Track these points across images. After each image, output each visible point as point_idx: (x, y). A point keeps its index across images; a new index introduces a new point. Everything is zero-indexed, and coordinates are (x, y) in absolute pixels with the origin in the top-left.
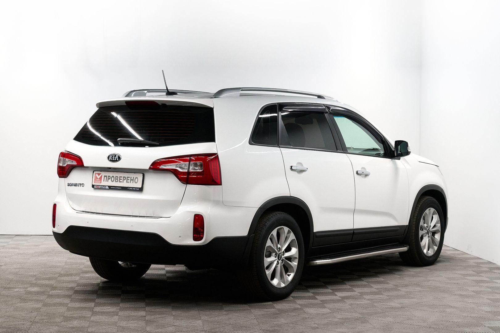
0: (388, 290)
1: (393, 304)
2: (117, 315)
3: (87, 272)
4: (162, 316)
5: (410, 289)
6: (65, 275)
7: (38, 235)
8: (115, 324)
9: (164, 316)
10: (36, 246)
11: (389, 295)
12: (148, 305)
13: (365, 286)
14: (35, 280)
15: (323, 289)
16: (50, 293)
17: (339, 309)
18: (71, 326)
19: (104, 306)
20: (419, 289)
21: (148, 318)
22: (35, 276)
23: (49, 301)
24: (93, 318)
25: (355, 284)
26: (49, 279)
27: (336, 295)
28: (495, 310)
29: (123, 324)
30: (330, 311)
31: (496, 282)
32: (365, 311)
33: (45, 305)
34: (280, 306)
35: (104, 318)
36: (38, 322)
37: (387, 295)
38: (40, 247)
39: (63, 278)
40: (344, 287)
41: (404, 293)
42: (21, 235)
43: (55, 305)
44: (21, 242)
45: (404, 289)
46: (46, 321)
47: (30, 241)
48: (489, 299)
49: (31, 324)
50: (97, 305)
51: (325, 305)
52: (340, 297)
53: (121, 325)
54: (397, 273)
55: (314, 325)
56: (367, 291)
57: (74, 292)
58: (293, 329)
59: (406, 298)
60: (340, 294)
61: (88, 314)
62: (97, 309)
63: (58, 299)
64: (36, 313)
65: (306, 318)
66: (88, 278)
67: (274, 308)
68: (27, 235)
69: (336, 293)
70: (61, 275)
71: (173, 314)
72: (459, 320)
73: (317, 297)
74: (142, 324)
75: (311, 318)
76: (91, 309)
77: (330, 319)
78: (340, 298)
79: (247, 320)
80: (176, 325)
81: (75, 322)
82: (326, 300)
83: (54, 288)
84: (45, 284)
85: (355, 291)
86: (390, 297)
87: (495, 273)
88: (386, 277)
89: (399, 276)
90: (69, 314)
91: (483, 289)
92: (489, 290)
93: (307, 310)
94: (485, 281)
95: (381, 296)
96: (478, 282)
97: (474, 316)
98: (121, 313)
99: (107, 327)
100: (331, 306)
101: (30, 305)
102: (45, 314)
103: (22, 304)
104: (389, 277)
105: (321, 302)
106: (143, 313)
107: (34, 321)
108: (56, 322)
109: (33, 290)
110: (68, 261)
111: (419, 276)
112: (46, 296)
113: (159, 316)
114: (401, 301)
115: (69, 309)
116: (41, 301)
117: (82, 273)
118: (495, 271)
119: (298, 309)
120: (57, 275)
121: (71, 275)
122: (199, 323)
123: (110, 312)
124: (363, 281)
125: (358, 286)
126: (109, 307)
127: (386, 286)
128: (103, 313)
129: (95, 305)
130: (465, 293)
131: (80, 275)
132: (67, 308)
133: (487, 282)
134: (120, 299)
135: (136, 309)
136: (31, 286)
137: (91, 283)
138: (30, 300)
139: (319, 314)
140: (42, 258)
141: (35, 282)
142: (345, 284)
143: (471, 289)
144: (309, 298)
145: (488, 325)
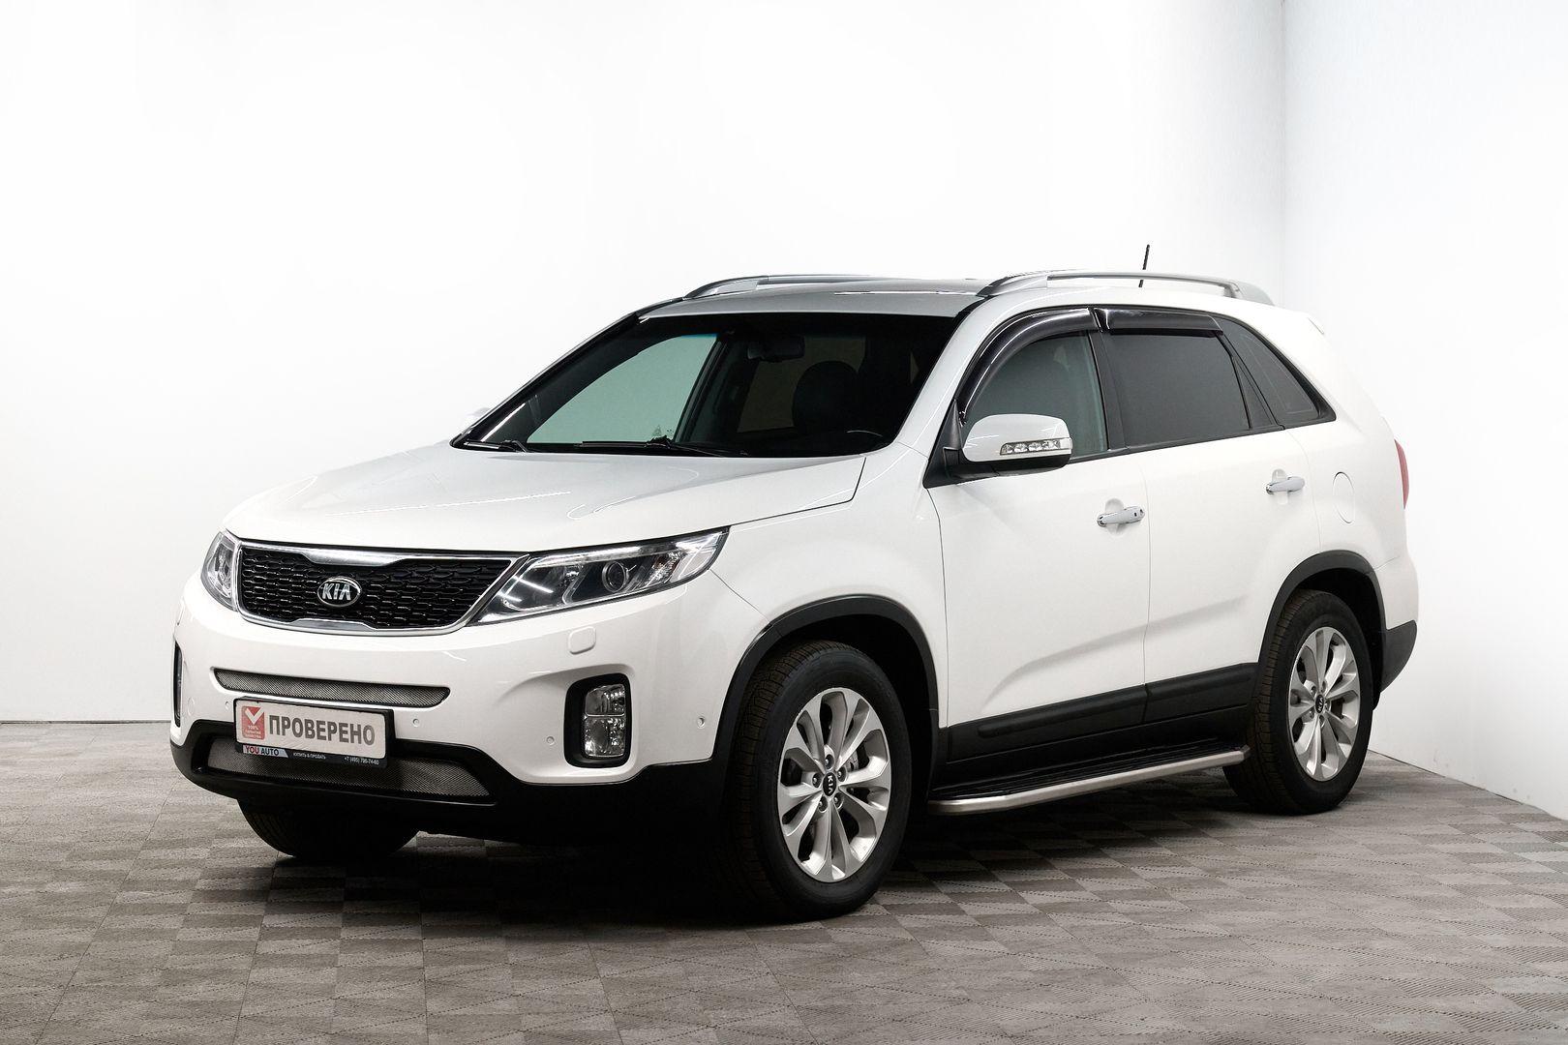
0: (1189, 885)
1: (1204, 926)
2: (333, 965)
3: (232, 835)
4: (478, 967)
5: (1254, 881)
6: (161, 845)
7: (73, 722)
8: (327, 991)
9: (482, 967)
10: (71, 754)
11: (1189, 898)
12: (429, 931)
13: (1112, 873)
14: (69, 858)
15: (981, 881)
16: (119, 899)
17: (1033, 944)
18: (186, 999)
19: (290, 938)
20: (1284, 880)
21: (430, 972)
22: (66, 847)
23: (117, 923)
24: (254, 976)
25: (1083, 867)
26: (114, 856)
27: (1023, 901)
28: (1525, 945)
29: (353, 991)
30: (1006, 950)
31: (1524, 860)
32: (1116, 949)
33: (103, 935)
34: (843, 933)
35: (290, 975)
36: (82, 988)
37: (1181, 898)
38: (81, 757)
39: (154, 854)
40: (1047, 875)
41: (1238, 894)
42: (18, 722)
43: (135, 934)
44: (20, 744)
45: (1238, 883)
46: (109, 983)
47: (47, 741)
48: (1504, 911)
49: (59, 992)
50: (268, 934)
51: (991, 931)
52: (1035, 906)
53: (347, 994)
54: (1214, 833)
55: (956, 993)
56: (1121, 888)
57: (194, 896)
58: (891, 1005)
59: (1243, 909)
60: (1035, 898)
61: (241, 962)
62: (270, 947)
63: (144, 918)
64: (76, 960)
65: (931, 971)
66: (238, 853)
67: (828, 939)
68: (37, 722)
69: (1023, 895)
70: (150, 844)
71: (511, 961)
72: (1415, 975)
73: (963, 906)
74: (413, 990)
75: (947, 972)
76: (251, 949)
77: (1006, 975)
78: (1035, 910)
79: (744, 978)
80: (520, 993)
81: (201, 988)
82: (993, 916)
83: (129, 884)
84: (101, 871)
85: (1083, 889)
86: (1195, 907)
87: (1521, 831)
88: (1178, 844)
89: (1218, 842)
90: (178, 962)
91: (1483, 880)
92: (1505, 882)
93: (932, 945)
94: (1492, 855)
95: (1164, 903)
96: (1466, 858)
97: (1459, 962)
98: (343, 959)
99: (303, 1002)
100: (1008, 932)
101: (59, 936)
102: (104, 963)
103: (30, 934)
104: (1187, 845)
105: (977, 923)
106: (413, 958)
107: (71, 984)
108: (139, 988)
109: (63, 890)
110: (171, 800)
111: (1282, 843)
112: (105, 908)
113: (468, 967)
114: (1227, 916)
115: (179, 948)
116: (90, 923)
117: (217, 837)
118: (1521, 826)
119: (904, 942)
120: (136, 846)
121: (183, 843)
122: (592, 988)
123: (309, 957)
124: (1106, 856)
125: (1092, 874)
126: (307, 942)
127: (1178, 872)
128: (285, 960)
129: (261, 934)
130: (1428, 893)
131: (210, 843)
132: (175, 946)
133: (1498, 859)
134: (339, 917)
135: (392, 945)
136: (56, 879)
137: (246, 869)
138: (54, 920)
139: (972, 958)
140: (88, 793)
141: (69, 864)
142: (1052, 867)
143: (1448, 880)
144: (940, 909)
145: (1504, 990)
